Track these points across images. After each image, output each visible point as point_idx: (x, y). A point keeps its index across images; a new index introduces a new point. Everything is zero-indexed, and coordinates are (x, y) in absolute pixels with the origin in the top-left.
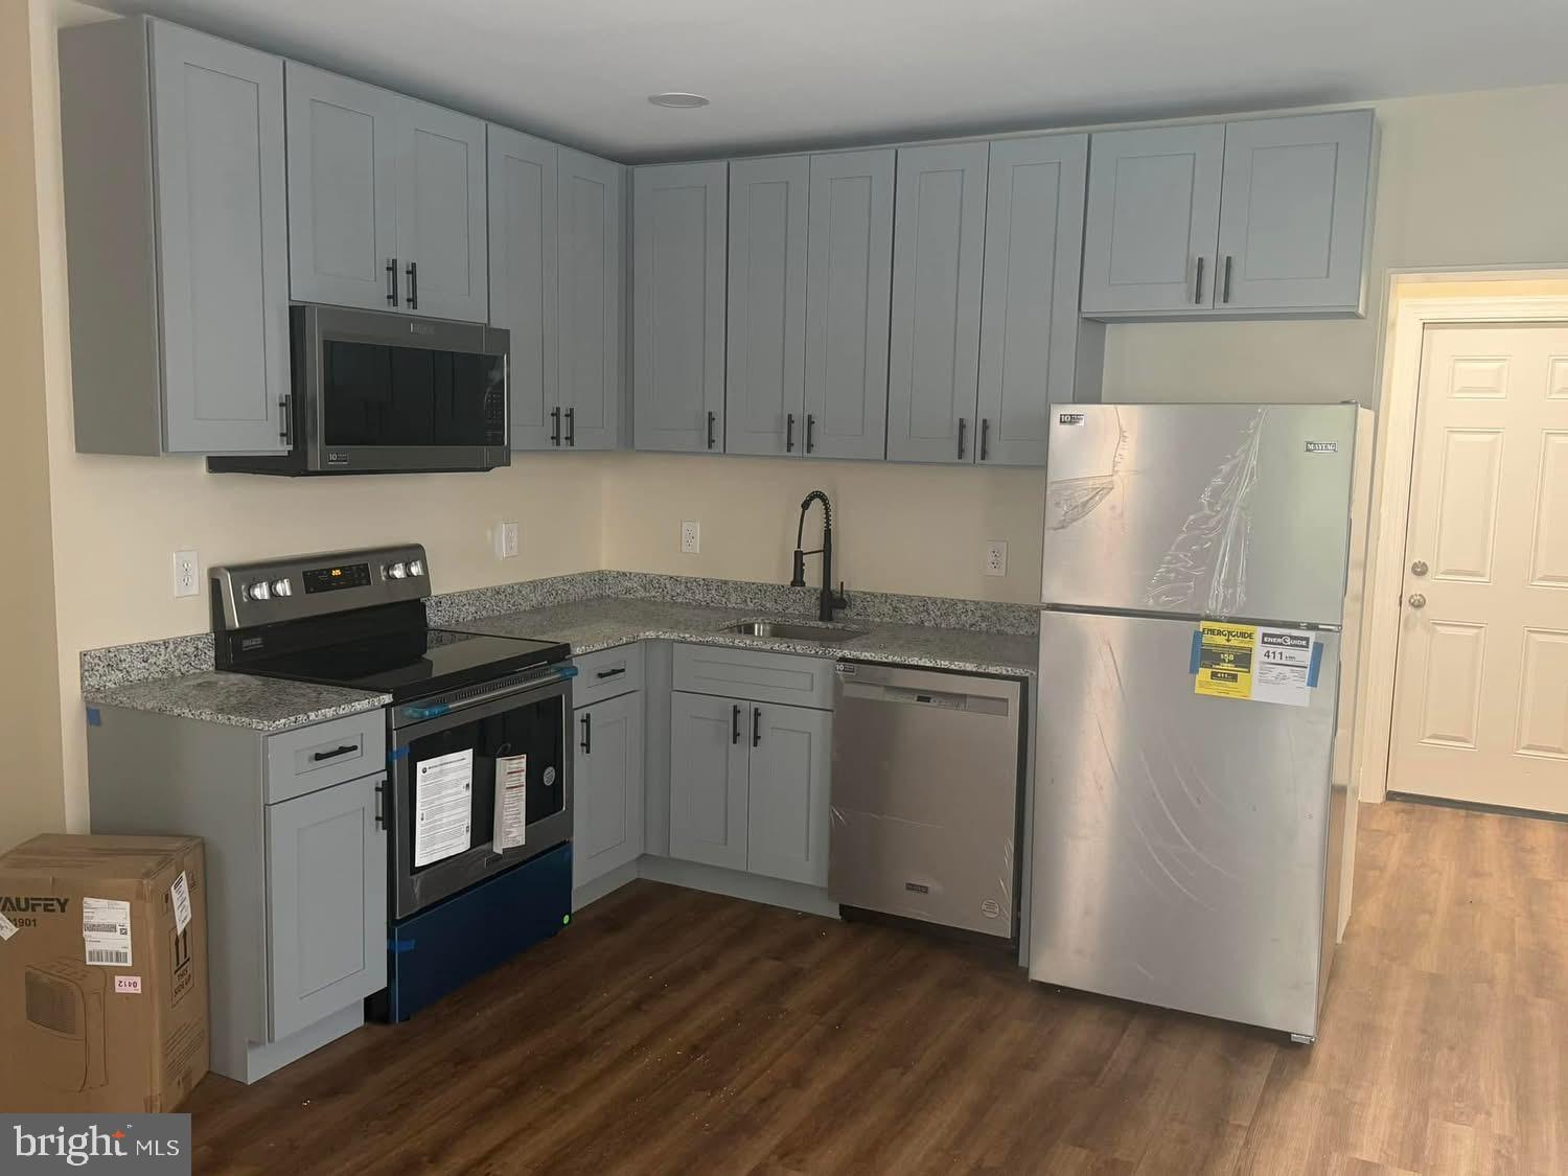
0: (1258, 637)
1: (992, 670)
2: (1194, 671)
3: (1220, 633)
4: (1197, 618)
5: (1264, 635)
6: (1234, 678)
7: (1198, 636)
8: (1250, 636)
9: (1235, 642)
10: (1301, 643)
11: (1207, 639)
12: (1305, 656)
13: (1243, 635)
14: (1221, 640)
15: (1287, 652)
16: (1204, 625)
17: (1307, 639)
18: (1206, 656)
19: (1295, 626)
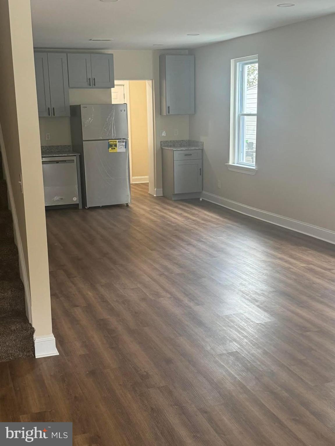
0: (117, 141)
1: (70, 155)
2: (109, 148)
3: (112, 142)
4: (108, 140)
5: (118, 141)
6: (115, 149)
7: (109, 142)
8: (116, 142)
9: (114, 143)
10: (123, 142)
11: (110, 143)
12: (124, 144)
13: (115, 141)
14: (112, 143)
15: (122, 143)
16: (109, 141)
17: (124, 141)
18: (110, 146)
19: (121, 139)
